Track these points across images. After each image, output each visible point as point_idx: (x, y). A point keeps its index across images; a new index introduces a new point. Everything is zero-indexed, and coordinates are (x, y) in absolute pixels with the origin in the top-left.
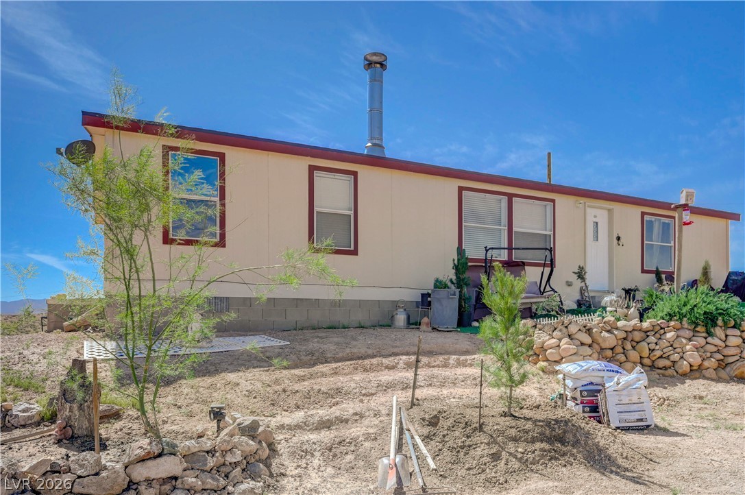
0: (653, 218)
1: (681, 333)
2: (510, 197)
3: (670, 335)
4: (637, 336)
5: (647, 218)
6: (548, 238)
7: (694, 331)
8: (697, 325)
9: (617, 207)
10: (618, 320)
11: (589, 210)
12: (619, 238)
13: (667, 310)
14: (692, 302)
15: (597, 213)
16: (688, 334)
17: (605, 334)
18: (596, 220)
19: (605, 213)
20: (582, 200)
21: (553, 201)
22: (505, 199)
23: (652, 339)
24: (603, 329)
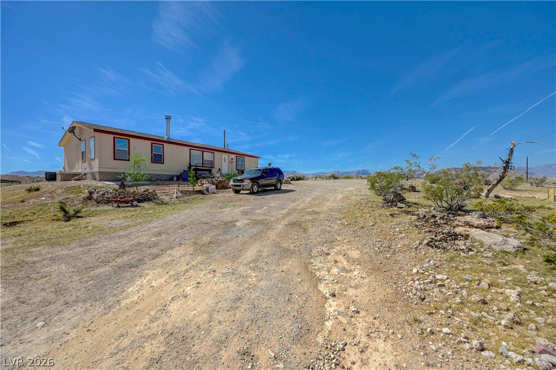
0: (239, 157)
2: (203, 151)
5: (237, 157)
6: (212, 161)
9: (230, 155)
11: (223, 155)
12: (230, 162)
15: (225, 156)
19: (227, 156)
20: (221, 153)
21: (214, 153)
22: (201, 152)
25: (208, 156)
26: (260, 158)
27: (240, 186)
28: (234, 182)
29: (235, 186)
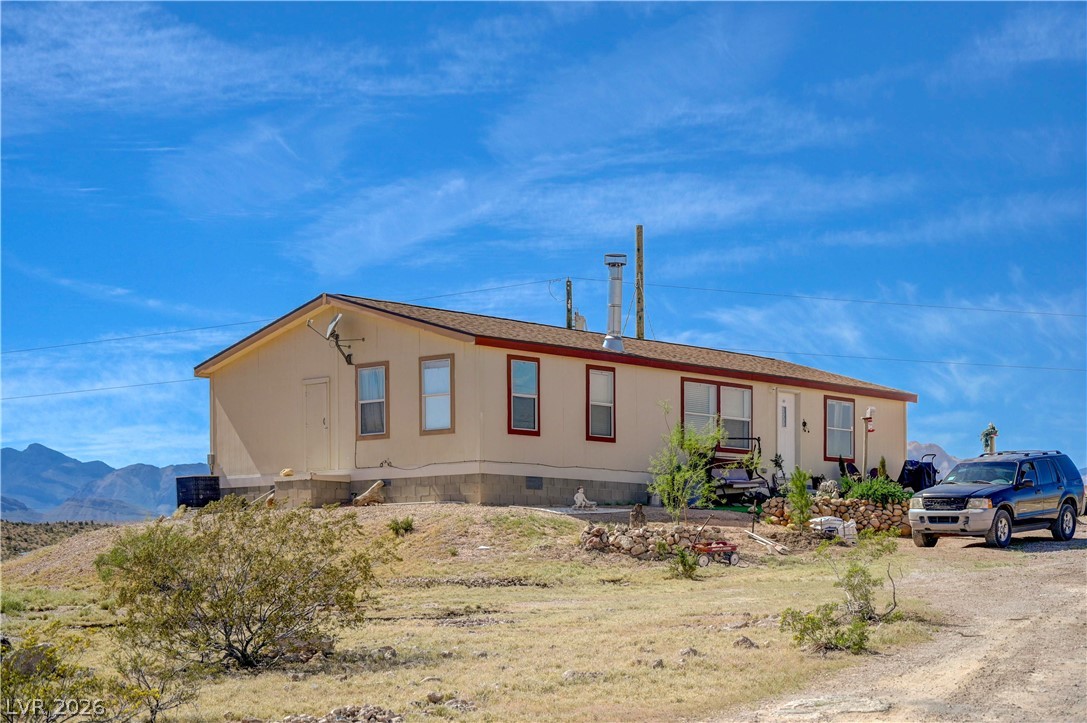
0: (834, 402)
1: (868, 507)
2: (719, 384)
3: (862, 508)
4: (843, 509)
5: (829, 402)
6: (746, 425)
7: (875, 506)
8: (877, 502)
9: (803, 392)
10: (832, 498)
11: (780, 395)
12: (805, 424)
13: (860, 492)
14: (875, 487)
15: (786, 396)
16: (873, 508)
17: (825, 507)
18: (784, 405)
19: (792, 397)
20: (774, 386)
21: (751, 388)
22: (713, 388)
23: (851, 511)
24: (823, 504)
25: (734, 404)
26: (912, 398)
27: (955, 519)
28: (927, 507)
29: (932, 519)
